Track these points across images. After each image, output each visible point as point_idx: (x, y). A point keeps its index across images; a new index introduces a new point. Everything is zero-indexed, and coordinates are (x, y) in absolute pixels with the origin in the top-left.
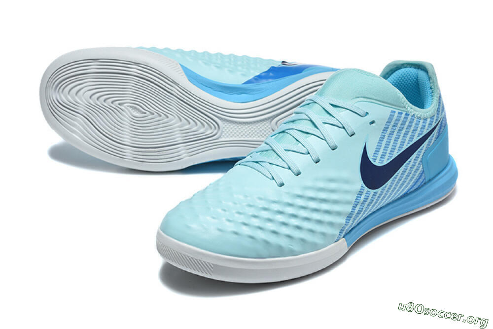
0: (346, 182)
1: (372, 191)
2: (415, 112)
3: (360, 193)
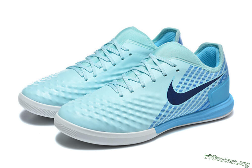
0: (158, 99)
1: (174, 106)
2: (206, 68)
3: (166, 105)
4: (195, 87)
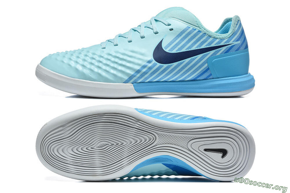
0: (142, 54)
1: (159, 64)
2: (207, 32)
3: (149, 62)
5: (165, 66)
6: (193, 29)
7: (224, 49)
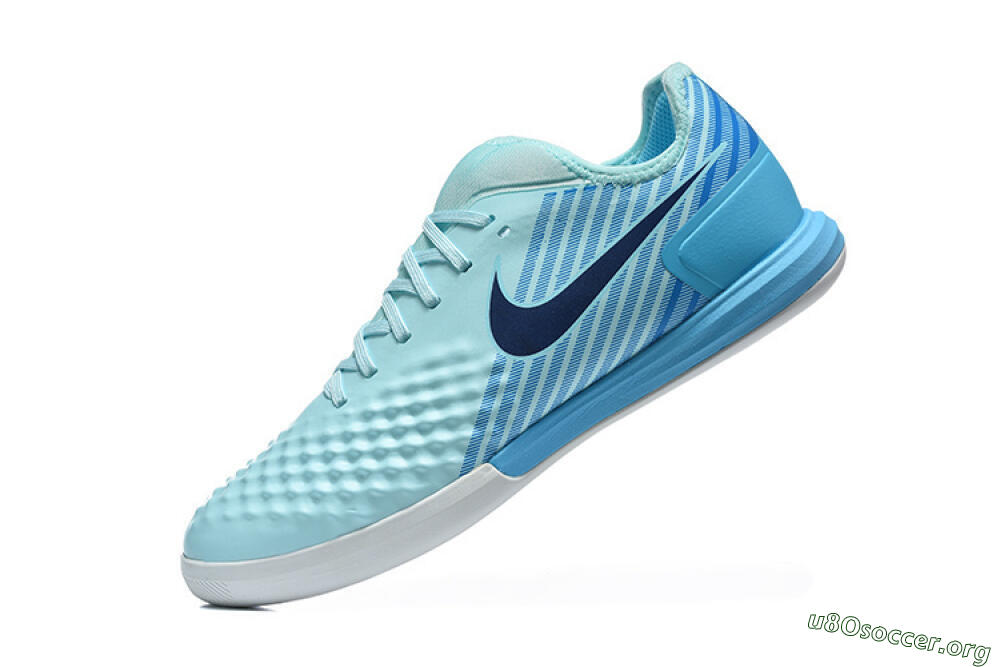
1: (528, 361)
4: (593, 261)
5: (549, 352)
6: (566, 192)
7: (689, 196)
